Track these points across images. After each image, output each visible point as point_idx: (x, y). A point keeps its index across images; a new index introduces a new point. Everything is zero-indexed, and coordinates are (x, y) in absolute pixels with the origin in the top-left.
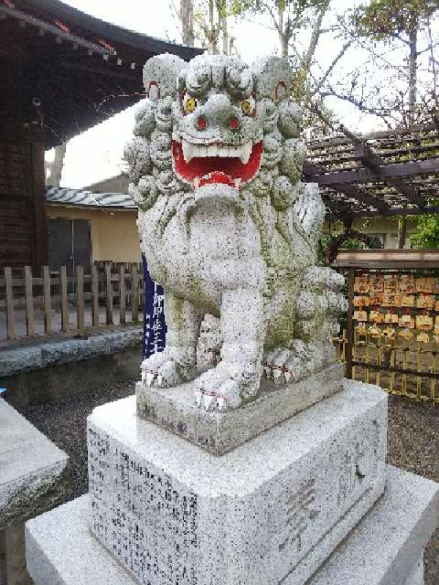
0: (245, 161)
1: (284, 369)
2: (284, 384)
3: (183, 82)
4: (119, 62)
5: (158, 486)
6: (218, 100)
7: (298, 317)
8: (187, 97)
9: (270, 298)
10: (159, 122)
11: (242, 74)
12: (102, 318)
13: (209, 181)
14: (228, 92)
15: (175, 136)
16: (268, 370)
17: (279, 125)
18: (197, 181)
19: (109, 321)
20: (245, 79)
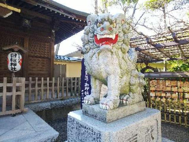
0: (114, 39)
1: (126, 100)
2: (127, 105)
3: (97, 20)
4: (77, 20)
5: (89, 131)
6: (106, 24)
7: (130, 84)
8: (98, 23)
9: (122, 78)
10: (91, 31)
11: (113, 17)
12: (69, 95)
13: (104, 44)
14: (109, 22)
15: (95, 34)
16: (121, 101)
17: (123, 30)
18: (101, 44)
19: (71, 95)
20: (113, 19)
